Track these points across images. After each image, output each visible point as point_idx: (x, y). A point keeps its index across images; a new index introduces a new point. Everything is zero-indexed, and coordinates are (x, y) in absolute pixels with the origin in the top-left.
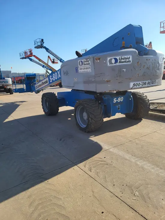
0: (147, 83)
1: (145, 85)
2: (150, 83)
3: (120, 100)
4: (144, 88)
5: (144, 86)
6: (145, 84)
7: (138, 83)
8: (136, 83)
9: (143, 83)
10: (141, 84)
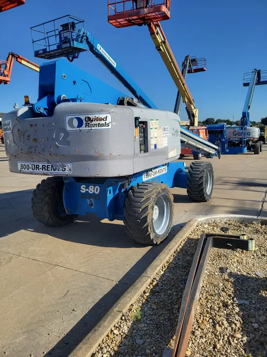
0: (41, 167)
1: (38, 170)
2: (47, 168)
3: (92, 190)
4: (36, 174)
5: (35, 170)
6: (37, 167)
7: (26, 164)
8: (23, 164)
9: (33, 166)
10: (30, 166)
